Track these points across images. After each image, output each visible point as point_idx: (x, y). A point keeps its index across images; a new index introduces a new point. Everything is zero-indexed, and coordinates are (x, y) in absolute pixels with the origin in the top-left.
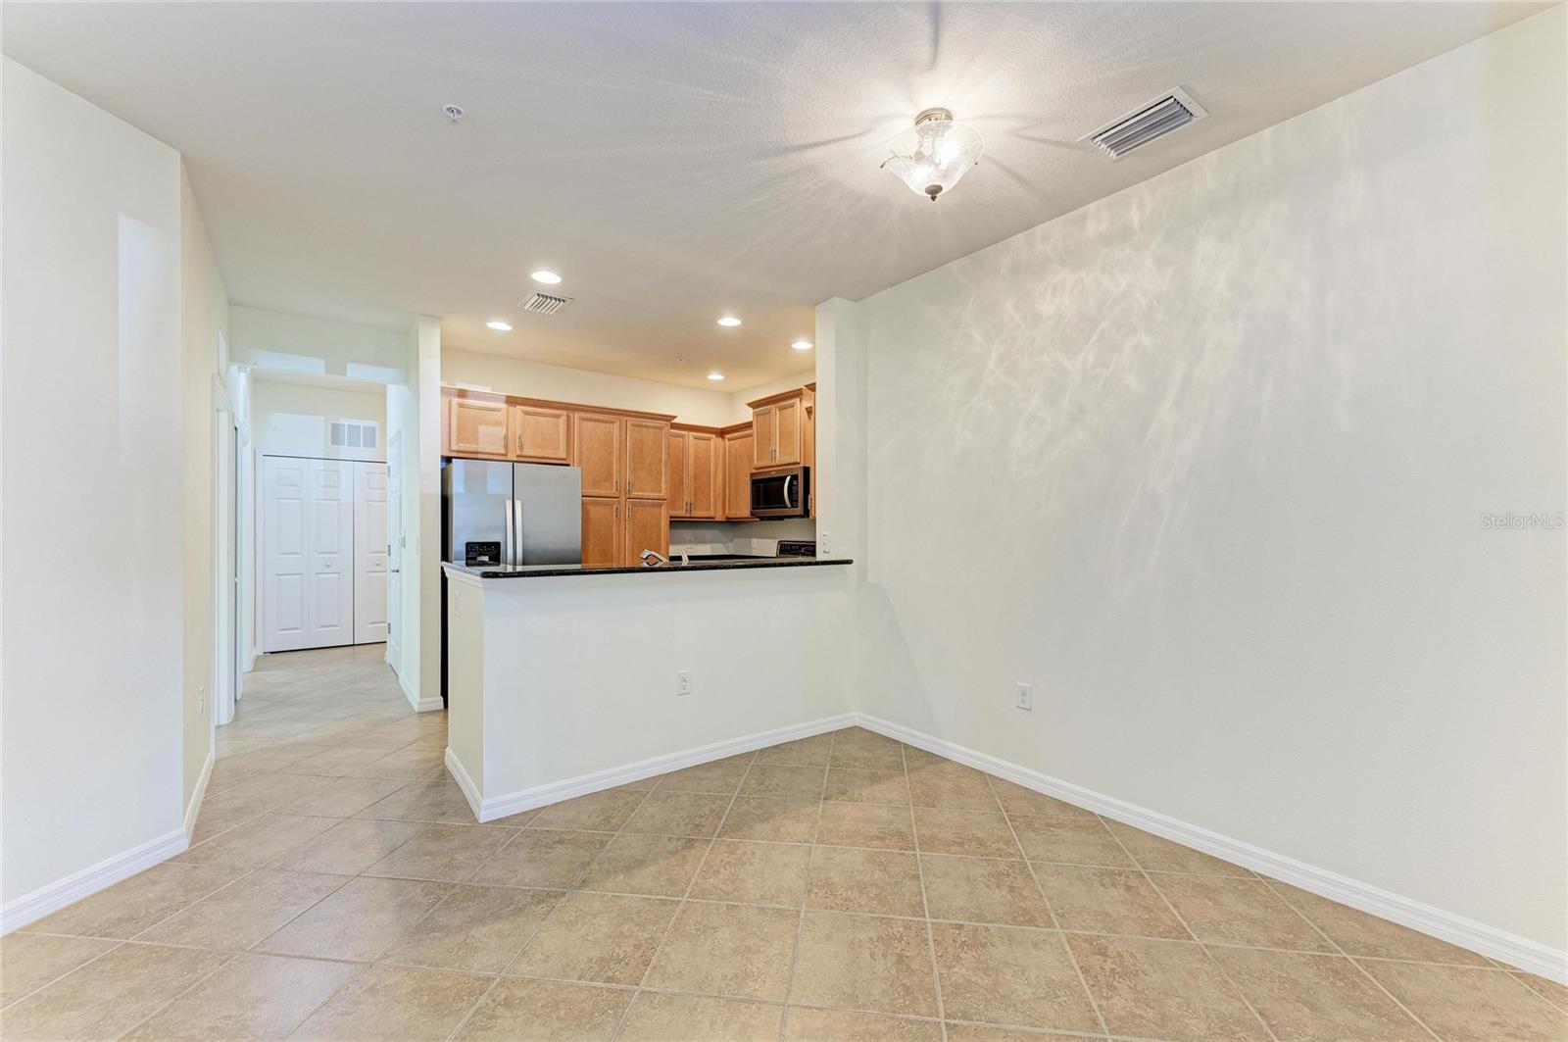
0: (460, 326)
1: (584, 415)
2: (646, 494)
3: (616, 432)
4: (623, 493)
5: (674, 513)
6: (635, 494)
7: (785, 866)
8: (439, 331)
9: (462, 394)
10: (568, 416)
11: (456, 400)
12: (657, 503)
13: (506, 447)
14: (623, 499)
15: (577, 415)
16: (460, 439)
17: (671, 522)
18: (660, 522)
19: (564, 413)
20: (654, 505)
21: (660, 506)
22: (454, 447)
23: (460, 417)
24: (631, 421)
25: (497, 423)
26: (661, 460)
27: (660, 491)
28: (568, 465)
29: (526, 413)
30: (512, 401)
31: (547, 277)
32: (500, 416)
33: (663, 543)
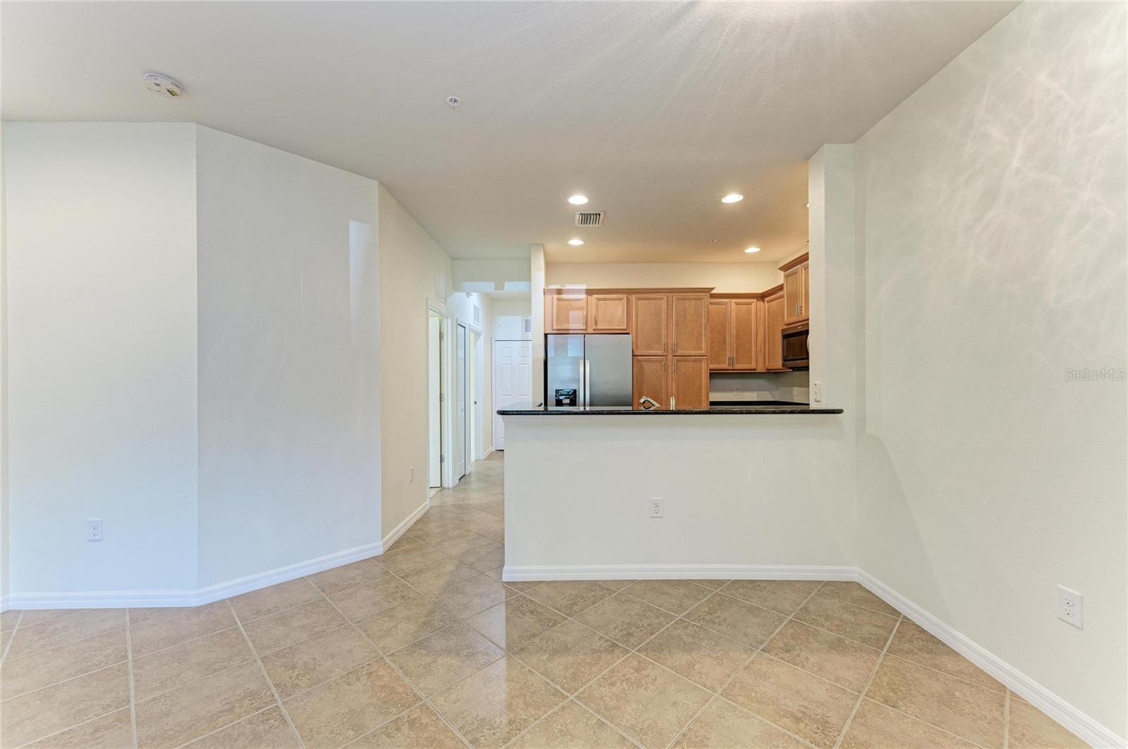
0: (553, 247)
1: (639, 296)
2: (688, 353)
3: (664, 306)
4: (670, 352)
5: (712, 366)
6: (680, 352)
7: (675, 704)
8: (543, 254)
9: (559, 292)
10: (628, 299)
11: (556, 296)
12: (698, 359)
13: (586, 325)
14: (670, 357)
15: (633, 297)
16: (557, 324)
17: (710, 373)
18: (701, 374)
19: (625, 296)
20: (695, 361)
21: (701, 361)
22: (555, 328)
23: (558, 308)
24: (676, 296)
25: (580, 309)
26: (701, 324)
27: (701, 349)
28: (628, 334)
29: (599, 299)
30: (590, 292)
31: (578, 200)
32: (582, 304)
33: (704, 391)
